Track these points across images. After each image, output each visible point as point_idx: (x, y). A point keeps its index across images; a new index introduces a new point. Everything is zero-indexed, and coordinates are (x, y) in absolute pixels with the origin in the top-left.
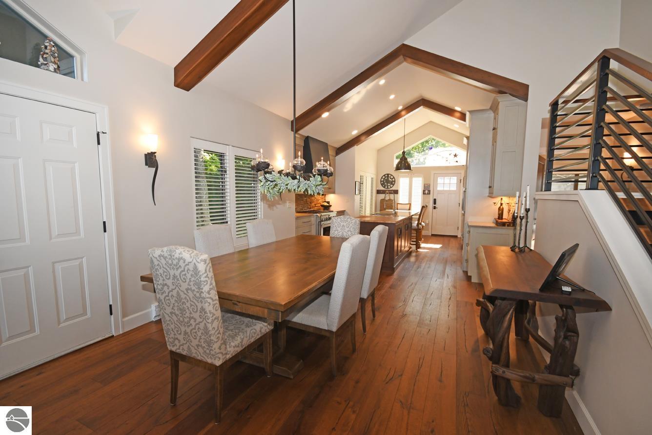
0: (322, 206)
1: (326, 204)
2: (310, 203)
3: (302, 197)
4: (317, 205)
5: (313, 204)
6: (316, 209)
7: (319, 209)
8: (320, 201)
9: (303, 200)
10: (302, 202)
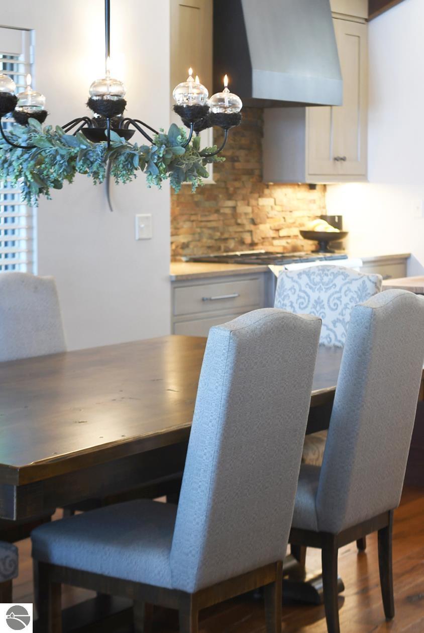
0: (307, 235)
1: (325, 227)
2: (253, 222)
3: (215, 198)
4: (282, 233)
5: (265, 229)
6: (277, 246)
7: (295, 249)
8: (296, 214)
9: (217, 211)
10: (214, 217)
